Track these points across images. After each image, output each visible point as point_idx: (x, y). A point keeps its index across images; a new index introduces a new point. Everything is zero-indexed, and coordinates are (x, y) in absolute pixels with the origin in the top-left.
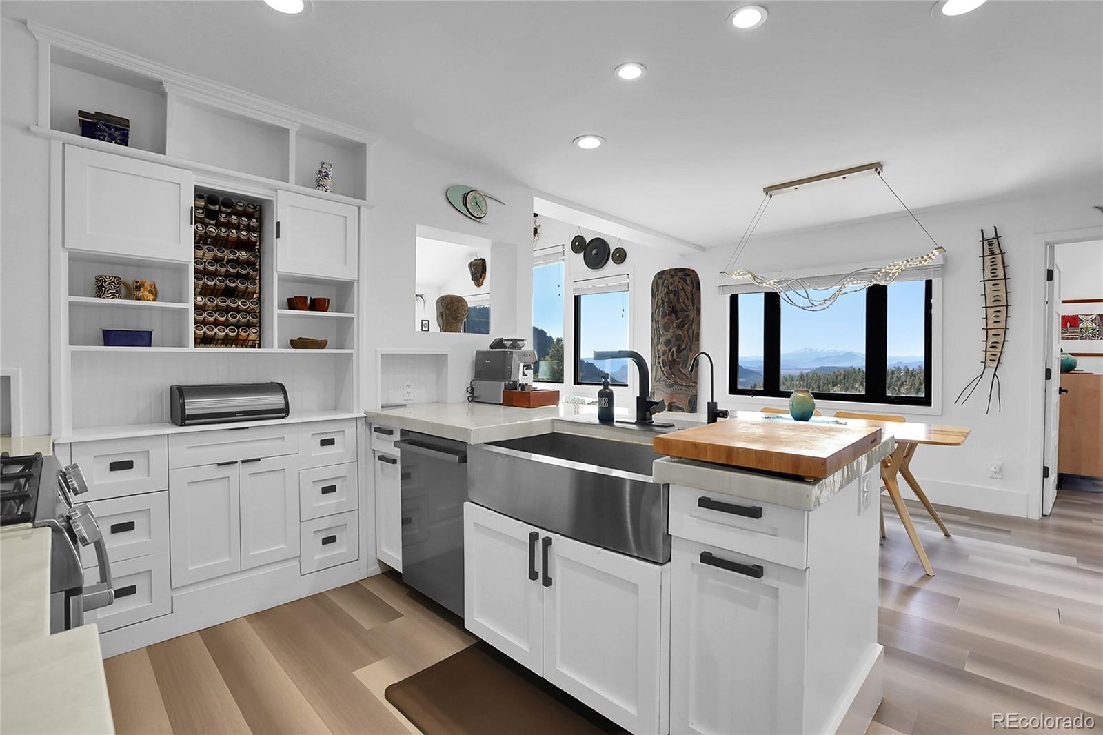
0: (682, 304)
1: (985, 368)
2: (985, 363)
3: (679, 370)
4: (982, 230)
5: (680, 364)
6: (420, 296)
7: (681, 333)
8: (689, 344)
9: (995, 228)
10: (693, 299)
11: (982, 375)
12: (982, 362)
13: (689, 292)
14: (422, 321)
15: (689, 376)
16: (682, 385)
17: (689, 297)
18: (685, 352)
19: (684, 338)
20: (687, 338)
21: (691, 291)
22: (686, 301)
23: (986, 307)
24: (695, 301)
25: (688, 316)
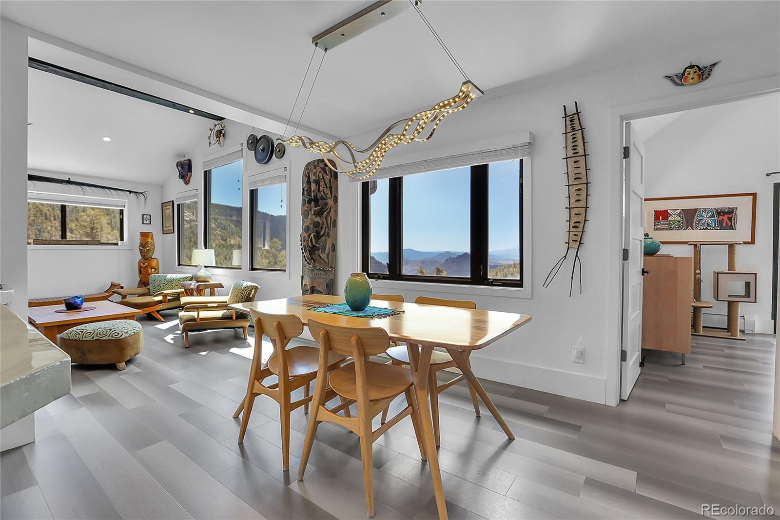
0: (322, 193)
1: (568, 249)
2: (569, 243)
3: (319, 255)
4: (564, 106)
5: (319, 249)
6: (140, 193)
7: (319, 221)
8: (327, 230)
9: (576, 103)
10: (331, 188)
11: (566, 256)
12: (566, 243)
13: (328, 181)
14: (143, 215)
15: (327, 260)
16: (320, 269)
17: (328, 186)
18: (324, 238)
19: (323, 224)
20: (325, 225)
21: (330, 180)
22: (325, 190)
23: (568, 186)
24: (333, 190)
25: (326, 204)
